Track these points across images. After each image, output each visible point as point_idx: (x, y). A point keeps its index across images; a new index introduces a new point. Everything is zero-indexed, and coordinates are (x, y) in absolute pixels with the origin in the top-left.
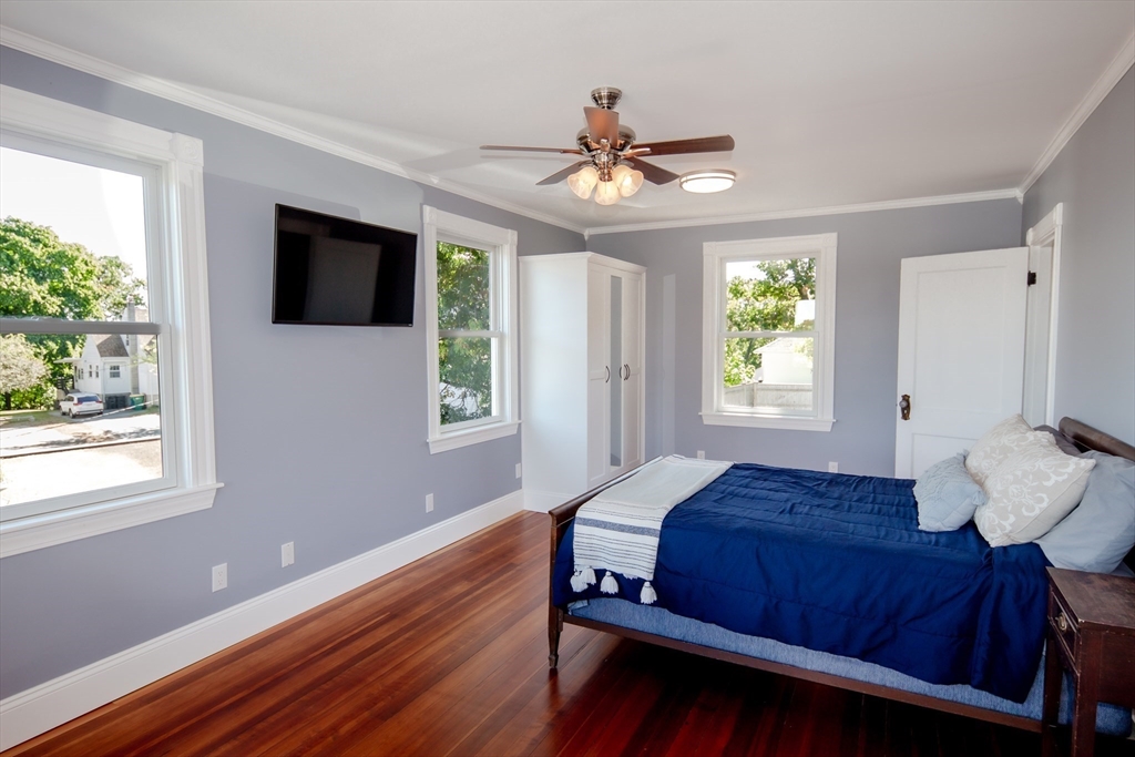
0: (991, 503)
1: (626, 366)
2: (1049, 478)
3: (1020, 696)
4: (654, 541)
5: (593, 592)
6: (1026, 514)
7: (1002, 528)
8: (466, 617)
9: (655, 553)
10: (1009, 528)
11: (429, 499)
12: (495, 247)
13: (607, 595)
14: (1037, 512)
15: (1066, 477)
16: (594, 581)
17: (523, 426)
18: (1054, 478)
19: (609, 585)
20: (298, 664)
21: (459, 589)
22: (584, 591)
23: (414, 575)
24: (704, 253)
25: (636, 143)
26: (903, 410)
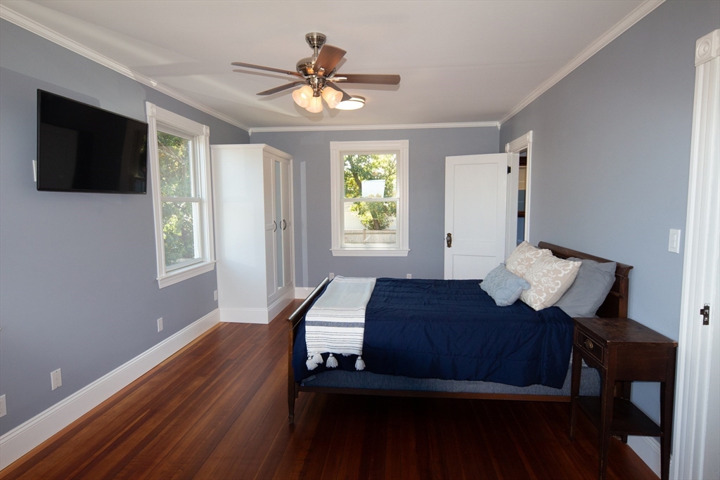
0: (532, 288)
1: (284, 220)
2: (561, 273)
3: (559, 385)
4: (362, 330)
5: (322, 367)
6: (551, 292)
7: (540, 300)
8: (213, 401)
9: (362, 338)
10: (543, 300)
11: (160, 322)
12: (193, 137)
13: (331, 369)
14: (556, 290)
15: (569, 271)
16: (322, 361)
17: (217, 264)
18: (563, 272)
19: (332, 362)
20: (87, 463)
21: (198, 383)
22: (316, 369)
23: (156, 379)
24: (331, 148)
25: (338, 73)
26: (448, 242)
